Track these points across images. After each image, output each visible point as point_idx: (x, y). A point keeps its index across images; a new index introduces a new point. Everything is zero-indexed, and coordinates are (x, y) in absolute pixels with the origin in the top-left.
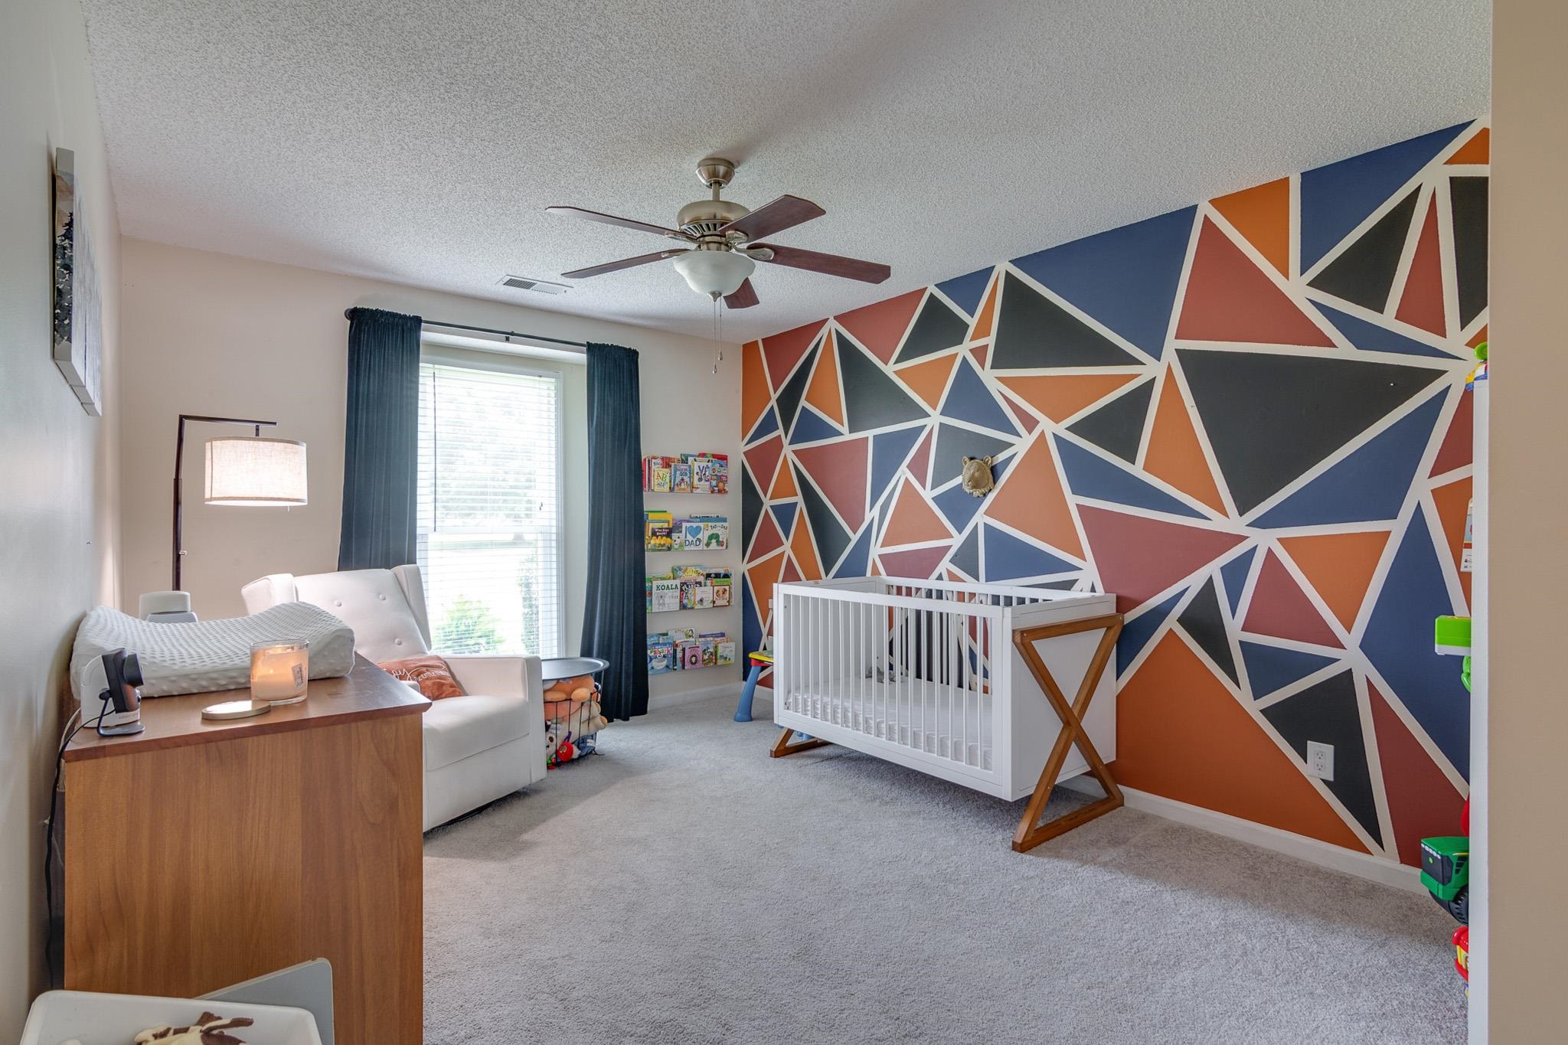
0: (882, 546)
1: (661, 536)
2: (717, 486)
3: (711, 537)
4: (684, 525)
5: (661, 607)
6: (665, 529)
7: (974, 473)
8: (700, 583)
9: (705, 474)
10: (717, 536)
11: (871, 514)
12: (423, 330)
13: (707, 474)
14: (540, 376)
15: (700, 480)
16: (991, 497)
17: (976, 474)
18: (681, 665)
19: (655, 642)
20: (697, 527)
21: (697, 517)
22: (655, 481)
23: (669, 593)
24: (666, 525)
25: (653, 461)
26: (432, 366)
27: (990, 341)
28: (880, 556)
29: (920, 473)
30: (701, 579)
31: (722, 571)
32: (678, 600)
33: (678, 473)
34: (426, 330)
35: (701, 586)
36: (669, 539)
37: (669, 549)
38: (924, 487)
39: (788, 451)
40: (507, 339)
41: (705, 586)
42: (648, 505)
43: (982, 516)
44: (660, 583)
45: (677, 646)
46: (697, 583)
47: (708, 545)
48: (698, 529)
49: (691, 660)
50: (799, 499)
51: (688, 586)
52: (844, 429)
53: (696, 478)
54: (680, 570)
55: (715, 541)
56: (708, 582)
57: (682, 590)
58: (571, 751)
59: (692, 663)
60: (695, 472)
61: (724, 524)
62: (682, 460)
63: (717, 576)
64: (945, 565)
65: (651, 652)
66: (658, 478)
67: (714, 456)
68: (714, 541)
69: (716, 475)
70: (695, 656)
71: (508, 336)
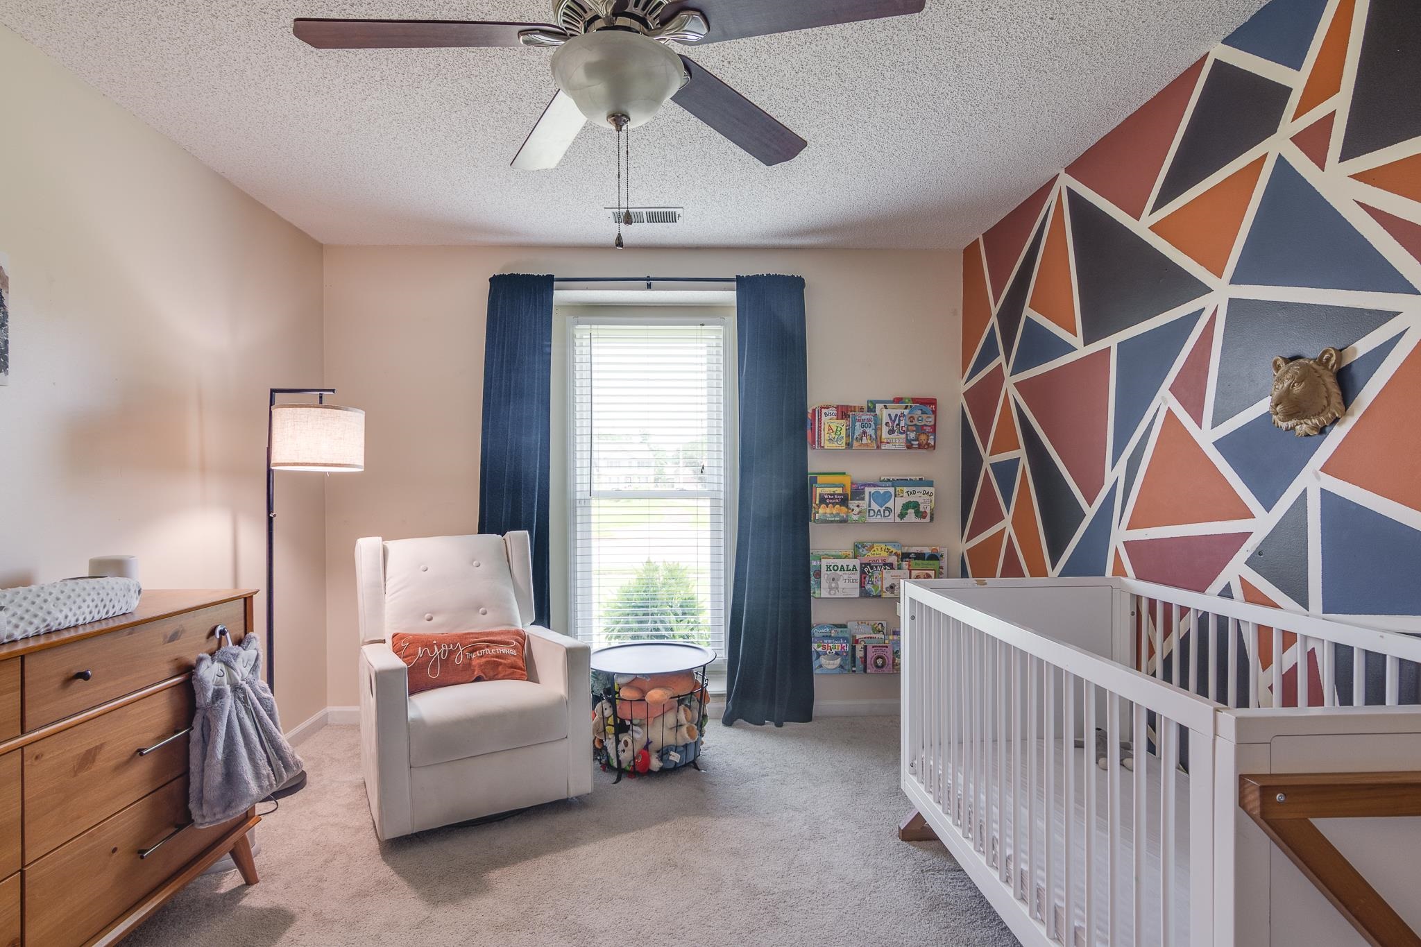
0: (1129, 528)
1: (833, 503)
2: (917, 439)
3: (906, 506)
4: (867, 490)
5: (833, 592)
6: (841, 495)
7: (1291, 386)
8: (891, 566)
9: (898, 425)
10: (916, 506)
11: (1114, 474)
12: (557, 289)
13: (902, 423)
14: (703, 325)
15: (891, 432)
16: (1338, 434)
17: (1297, 389)
18: (862, 666)
19: (825, 634)
20: (886, 493)
21: (889, 480)
22: (825, 436)
23: (845, 575)
24: (840, 490)
25: (824, 411)
26: (588, 327)
27: (1340, 104)
28: (1127, 544)
29: (1192, 401)
30: (893, 559)
31: (927, 550)
32: (857, 585)
33: (857, 424)
34: (558, 289)
35: (892, 568)
36: (844, 509)
37: (844, 521)
38: (1199, 424)
39: (1009, 385)
40: (649, 286)
41: (899, 569)
42: (815, 463)
43: (1318, 478)
44: (831, 562)
45: (857, 642)
46: (885, 564)
47: (902, 516)
48: (887, 496)
49: (875, 662)
50: (1021, 453)
51: (872, 568)
52: (1077, 340)
53: (885, 430)
54: (864, 546)
55: (913, 511)
56: (905, 565)
57: (862, 572)
58: (647, 761)
59: (877, 666)
60: (884, 423)
61: (927, 489)
62: (869, 407)
63: (920, 556)
64: (1236, 569)
65: (819, 647)
66: (831, 430)
67: (914, 400)
68: (911, 511)
69: (915, 425)
70: (881, 658)
71: (649, 282)
